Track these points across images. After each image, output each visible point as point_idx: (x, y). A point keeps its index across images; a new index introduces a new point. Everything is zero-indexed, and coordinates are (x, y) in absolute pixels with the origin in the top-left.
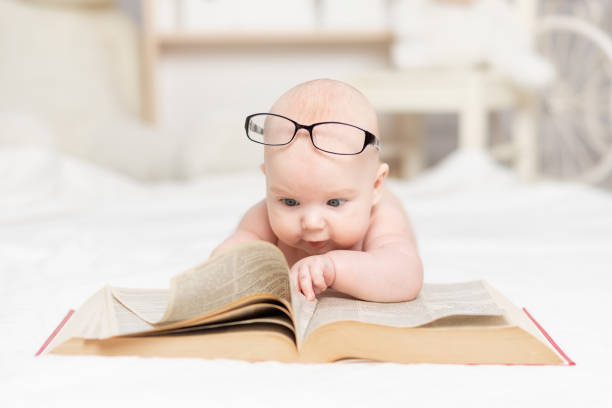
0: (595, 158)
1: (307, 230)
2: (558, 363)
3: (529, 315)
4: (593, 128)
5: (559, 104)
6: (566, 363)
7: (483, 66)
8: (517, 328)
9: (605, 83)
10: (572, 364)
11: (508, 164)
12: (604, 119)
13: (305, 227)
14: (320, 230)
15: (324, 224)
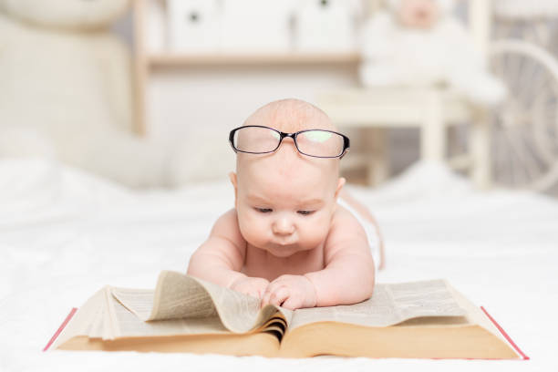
0: (544, 168)
1: (277, 234)
2: (514, 357)
3: (486, 313)
4: (541, 140)
5: (511, 119)
6: (522, 357)
7: (442, 85)
8: (477, 327)
9: (552, 100)
10: (526, 358)
11: (464, 173)
12: (551, 132)
13: (276, 231)
14: (290, 234)
15: (293, 228)
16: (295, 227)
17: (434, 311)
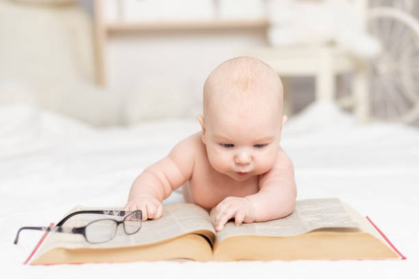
0: (410, 105)
1: (239, 164)
4: (407, 83)
5: (384, 68)
6: (401, 258)
7: (332, 43)
8: (367, 235)
10: (404, 258)
11: (349, 110)
13: (238, 162)
14: (248, 164)
15: (250, 159)
16: (252, 158)
17: (331, 223)
